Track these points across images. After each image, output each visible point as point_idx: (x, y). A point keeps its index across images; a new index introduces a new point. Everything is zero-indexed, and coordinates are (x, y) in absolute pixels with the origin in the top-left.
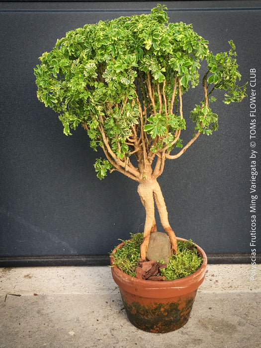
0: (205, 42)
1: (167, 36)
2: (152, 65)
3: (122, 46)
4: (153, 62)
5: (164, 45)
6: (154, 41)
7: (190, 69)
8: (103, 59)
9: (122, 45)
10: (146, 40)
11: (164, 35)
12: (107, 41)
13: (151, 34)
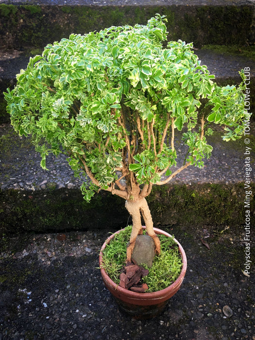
0: (210, 77)
1: (160, 69)
2: (139, 104)
3: (100, 81)
4: (141, 100)
5: (155, 81)
6: (143, 76)
7: (188, 109)
8: (77, 96)
9: (101, 79)
10: (133, 75)
11: (156, 68)
12: (80, 74)
13: (140, 64)
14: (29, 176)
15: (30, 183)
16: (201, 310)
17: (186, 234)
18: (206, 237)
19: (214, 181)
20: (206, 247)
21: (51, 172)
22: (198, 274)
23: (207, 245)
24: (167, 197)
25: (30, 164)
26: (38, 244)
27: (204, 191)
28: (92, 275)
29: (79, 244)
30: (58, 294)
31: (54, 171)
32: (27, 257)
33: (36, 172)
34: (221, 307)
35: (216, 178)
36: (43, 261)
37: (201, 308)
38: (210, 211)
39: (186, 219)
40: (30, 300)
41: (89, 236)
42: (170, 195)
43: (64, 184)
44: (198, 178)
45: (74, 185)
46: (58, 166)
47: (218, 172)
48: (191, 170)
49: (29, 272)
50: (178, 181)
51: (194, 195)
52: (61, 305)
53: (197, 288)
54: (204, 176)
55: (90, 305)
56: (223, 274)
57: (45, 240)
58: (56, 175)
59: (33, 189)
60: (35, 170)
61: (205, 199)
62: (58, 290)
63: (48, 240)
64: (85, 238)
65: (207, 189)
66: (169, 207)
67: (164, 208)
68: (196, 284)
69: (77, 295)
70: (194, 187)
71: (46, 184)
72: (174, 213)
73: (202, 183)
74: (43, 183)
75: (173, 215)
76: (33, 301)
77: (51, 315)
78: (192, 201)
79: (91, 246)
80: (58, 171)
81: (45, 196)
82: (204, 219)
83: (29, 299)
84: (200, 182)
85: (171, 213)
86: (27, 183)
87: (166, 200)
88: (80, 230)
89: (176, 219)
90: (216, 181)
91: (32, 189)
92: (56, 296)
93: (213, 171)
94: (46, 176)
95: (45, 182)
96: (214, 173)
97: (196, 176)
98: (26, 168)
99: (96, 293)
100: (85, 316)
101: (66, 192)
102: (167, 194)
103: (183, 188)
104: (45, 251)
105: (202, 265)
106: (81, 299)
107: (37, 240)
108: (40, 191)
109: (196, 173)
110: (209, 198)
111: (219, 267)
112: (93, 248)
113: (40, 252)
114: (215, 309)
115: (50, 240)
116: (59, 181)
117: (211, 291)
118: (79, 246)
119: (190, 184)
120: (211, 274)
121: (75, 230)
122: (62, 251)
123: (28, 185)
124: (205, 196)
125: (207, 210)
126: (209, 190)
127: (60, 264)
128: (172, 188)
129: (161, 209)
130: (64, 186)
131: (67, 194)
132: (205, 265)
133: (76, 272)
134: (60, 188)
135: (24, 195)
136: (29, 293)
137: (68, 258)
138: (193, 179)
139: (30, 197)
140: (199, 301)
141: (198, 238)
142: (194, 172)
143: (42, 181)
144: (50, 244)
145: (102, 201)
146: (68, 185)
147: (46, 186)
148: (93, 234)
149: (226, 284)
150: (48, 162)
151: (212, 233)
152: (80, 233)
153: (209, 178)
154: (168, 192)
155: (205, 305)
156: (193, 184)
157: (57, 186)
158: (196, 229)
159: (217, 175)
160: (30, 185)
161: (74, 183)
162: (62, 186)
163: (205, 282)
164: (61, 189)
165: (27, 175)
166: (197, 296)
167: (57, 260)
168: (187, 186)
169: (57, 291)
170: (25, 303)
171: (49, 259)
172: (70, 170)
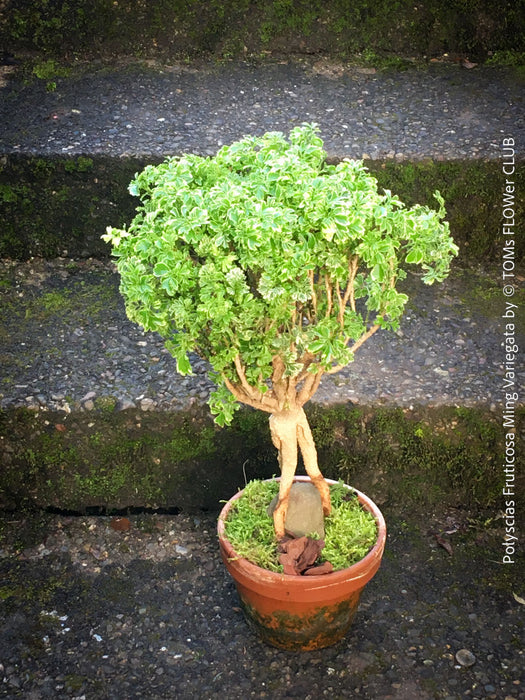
14: (56, 382)
15: (60, 397)
16: (413, 654)
17: (405, 524)
18: (449, 532)
19: (464, 402)
20: (446, 550)
21: (103, 375)
22: (417, 597)
23: (448, 546)
24: (359, 435)
25: (52, 357)
26: (70, 536)
27: (444, 424)
28: (190, 593)
29: (160, 539)
30: (123, 622)
31: (108, 373)
32: (49, 559)
33: (68, 373)
34: (454, 650)
35: (470, 396)
36: (85, 567)
37: (413, 651)
38: (459, 472)
39: (407, 491)
40: (67, 630)
41: (182, 524)
42: (367, 432)
43: (133, 400)
44: (429, 395)
45: (156, 404)
46: (115, 363)
47: (478, 382)
48: (418, 377)
49: (58, 584)
50: (384, 401)
51: (419, 432)
52: (130, 638)
53: (412, 620)
54: (444, 391)
55: (189, 640)
56: (473, 599)
57: (85, 528)
58: (113, 381)
59: (67, 408)
60: (65, 369)
61: (447, 442)
62: (122, 616)
63: (91, 528)
64: (173, 528)
65: (449, 421)
66: (365, 460)
67: (353, 462)
68: (410, 614)
69: (162, 625)
70: (421, 415)
71: (93, 399)
72: (379, 477)
73: (436, 406)
74: (87, 397)
75: (375, 481)
76: (73, 630)
77: (112, 653)
78: (417, 447)
79: (188, 543)
80: (118, 372)
81: (91, 425)
82: (448, 492)
83: (64, 628)
84: (434, 403)
85: (372, 476)
86: (54, 397)
87: (359, 443)
88: (160, 511)
89: (383, 491)
90: (469, 403)
91: (64, 409)
92: (119, 624)
93: (468, 382)
94: (93, 383)
95: (91, 394)
96: (467, 385)
97: (426, 390)
98: (46, 365)
99: (201, 623)
100: (180, 656)
101: (138, 418)
102: (360, 428)
103: (396, 415)
104: (87, 548)
105: (429, 581)
106: (170, 632)
107: (65, 527)
108: (81, 413)
109: (428, 383)
110: (456, 442)
111: (465, 587)
112: (191, 547)
113: (75, 550)
114: (440, 654)
115: (95, 530)
116: (122, 393)
117: (440, 626)
118: (159, 542)
119: (411, 408)
120: (445, 599)
121: (151, 511)
122: (124, 549)
123: (55, 400)
124: (447, 437)
125: (452, 470)
126: (454, 423)
127: (121, 573)
128: (370, 415)
129: (348, 464)
130: (134, 405)
131: (137, 422)
132: (435, 583)
133: (156, 587)
134: (124, 408)
135: (47, 423)
136: (64, 618)
137: (137, 562)
138: (418, 396)
139: (58, 426)
140: (411, 641)
141: (430, 533)
142: (424, 382)
143: (86, 393)
144: (96, 536)
145: (213, 440)
146: (142, 403)
147: (96, 405)
148: (192, 520)
149: (472, 616)
150: (93, 353)
151: (464, 524)
152: (162, 516)
153: (454, 395)
154: (363, 425)
155: (421, 647)
156: (419, 407)
157: (118, 404)
158: (431, 516)
159: (474, 388)
160: (60, 401)
161: (154, 400)
162: (127, 404)
163: (430, 612)
164: (127, 410)
165: (51, 379)
166: (409, 633)
167: (114, 565)
168: (404, 411)
169: (120, 616)
170: (58, 633)
171: (97, 563)
172: (143, 370)
